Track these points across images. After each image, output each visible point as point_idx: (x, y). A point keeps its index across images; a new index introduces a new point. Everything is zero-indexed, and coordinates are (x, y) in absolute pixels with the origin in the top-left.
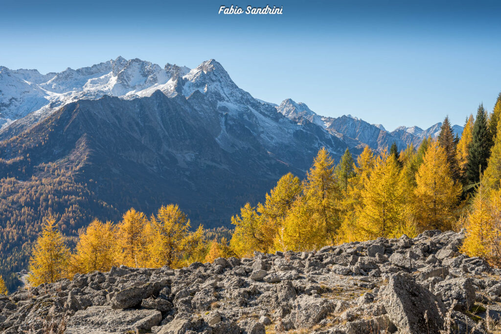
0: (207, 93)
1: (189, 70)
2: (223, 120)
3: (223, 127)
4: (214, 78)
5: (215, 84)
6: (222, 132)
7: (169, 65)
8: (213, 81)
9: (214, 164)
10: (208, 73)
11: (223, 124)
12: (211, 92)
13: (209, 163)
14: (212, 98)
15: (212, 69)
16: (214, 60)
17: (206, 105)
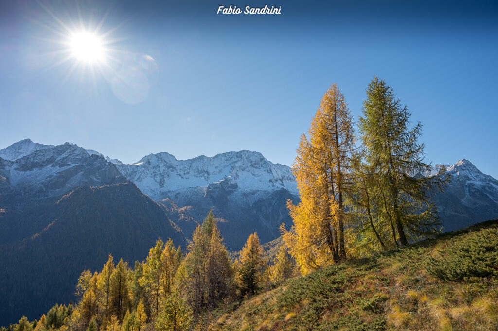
0: (458, 176)
1: (450, 166)
2: (467, 189)
3: (468, 193)
4: (464, 168)
5: (465, 172)
6: (466, 196)
7: (438, 165)
8: (464, 170)
9: (456, 213)
10: (460, 166)
11: (468, 191)
12: (461, 176)
13: (453, 213)
14: (462, 178)
15: (463, 164)
16: (464, 159)
17: (455, 181)
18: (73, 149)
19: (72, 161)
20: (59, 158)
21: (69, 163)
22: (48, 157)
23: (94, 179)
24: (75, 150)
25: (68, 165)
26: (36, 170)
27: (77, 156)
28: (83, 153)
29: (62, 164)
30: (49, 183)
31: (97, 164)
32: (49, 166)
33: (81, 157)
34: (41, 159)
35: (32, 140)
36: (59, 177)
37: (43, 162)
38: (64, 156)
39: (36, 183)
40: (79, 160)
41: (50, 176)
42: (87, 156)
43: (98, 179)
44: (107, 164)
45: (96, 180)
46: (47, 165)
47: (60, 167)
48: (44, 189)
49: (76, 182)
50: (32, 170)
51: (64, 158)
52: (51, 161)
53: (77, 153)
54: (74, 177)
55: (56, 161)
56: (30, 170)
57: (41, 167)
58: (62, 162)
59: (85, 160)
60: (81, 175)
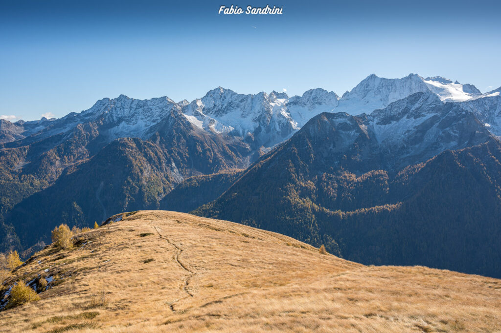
18: (425, 97)
19: (426, 111)
20: (413, 109)
21: (423, 113)
22: (402, 109)
23: (452, 133)
24: (428, 98)
25: (423, 116)
26: (393, 123)
27: (430, 105)
28: (436, 101)
29: (417, 115)
30: (408, 138)
31: (452, 113)
32: (405, 117)
33: (434, 106)
34: (397, 111)
35: (376, 75)
36: (417, 132)
37: (399, 114)
38: (417, 105)
39: (398, 140)
40: (433, 109)
41: (408, 131)
42: (441, 104)
43: (455, 132)
44: (464, 113)
45: (454, 134)
46: (402, 117)
47: (415, 118)
48: (405, 145)
49: (433, 136)
50: (391, 123)
51: (417, 109)
52: (405, 112)
53: (430, 101)
54: (430, 130)
55: (410, 111)
56: (389, 123)
57: (398, 119)
58: (416, 112)
59: (439, 110)
60: (437, 127)
